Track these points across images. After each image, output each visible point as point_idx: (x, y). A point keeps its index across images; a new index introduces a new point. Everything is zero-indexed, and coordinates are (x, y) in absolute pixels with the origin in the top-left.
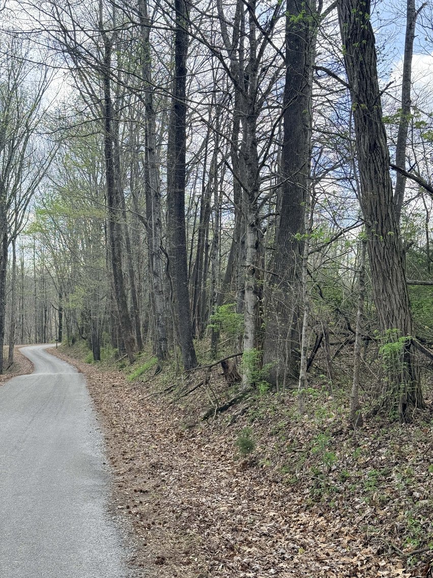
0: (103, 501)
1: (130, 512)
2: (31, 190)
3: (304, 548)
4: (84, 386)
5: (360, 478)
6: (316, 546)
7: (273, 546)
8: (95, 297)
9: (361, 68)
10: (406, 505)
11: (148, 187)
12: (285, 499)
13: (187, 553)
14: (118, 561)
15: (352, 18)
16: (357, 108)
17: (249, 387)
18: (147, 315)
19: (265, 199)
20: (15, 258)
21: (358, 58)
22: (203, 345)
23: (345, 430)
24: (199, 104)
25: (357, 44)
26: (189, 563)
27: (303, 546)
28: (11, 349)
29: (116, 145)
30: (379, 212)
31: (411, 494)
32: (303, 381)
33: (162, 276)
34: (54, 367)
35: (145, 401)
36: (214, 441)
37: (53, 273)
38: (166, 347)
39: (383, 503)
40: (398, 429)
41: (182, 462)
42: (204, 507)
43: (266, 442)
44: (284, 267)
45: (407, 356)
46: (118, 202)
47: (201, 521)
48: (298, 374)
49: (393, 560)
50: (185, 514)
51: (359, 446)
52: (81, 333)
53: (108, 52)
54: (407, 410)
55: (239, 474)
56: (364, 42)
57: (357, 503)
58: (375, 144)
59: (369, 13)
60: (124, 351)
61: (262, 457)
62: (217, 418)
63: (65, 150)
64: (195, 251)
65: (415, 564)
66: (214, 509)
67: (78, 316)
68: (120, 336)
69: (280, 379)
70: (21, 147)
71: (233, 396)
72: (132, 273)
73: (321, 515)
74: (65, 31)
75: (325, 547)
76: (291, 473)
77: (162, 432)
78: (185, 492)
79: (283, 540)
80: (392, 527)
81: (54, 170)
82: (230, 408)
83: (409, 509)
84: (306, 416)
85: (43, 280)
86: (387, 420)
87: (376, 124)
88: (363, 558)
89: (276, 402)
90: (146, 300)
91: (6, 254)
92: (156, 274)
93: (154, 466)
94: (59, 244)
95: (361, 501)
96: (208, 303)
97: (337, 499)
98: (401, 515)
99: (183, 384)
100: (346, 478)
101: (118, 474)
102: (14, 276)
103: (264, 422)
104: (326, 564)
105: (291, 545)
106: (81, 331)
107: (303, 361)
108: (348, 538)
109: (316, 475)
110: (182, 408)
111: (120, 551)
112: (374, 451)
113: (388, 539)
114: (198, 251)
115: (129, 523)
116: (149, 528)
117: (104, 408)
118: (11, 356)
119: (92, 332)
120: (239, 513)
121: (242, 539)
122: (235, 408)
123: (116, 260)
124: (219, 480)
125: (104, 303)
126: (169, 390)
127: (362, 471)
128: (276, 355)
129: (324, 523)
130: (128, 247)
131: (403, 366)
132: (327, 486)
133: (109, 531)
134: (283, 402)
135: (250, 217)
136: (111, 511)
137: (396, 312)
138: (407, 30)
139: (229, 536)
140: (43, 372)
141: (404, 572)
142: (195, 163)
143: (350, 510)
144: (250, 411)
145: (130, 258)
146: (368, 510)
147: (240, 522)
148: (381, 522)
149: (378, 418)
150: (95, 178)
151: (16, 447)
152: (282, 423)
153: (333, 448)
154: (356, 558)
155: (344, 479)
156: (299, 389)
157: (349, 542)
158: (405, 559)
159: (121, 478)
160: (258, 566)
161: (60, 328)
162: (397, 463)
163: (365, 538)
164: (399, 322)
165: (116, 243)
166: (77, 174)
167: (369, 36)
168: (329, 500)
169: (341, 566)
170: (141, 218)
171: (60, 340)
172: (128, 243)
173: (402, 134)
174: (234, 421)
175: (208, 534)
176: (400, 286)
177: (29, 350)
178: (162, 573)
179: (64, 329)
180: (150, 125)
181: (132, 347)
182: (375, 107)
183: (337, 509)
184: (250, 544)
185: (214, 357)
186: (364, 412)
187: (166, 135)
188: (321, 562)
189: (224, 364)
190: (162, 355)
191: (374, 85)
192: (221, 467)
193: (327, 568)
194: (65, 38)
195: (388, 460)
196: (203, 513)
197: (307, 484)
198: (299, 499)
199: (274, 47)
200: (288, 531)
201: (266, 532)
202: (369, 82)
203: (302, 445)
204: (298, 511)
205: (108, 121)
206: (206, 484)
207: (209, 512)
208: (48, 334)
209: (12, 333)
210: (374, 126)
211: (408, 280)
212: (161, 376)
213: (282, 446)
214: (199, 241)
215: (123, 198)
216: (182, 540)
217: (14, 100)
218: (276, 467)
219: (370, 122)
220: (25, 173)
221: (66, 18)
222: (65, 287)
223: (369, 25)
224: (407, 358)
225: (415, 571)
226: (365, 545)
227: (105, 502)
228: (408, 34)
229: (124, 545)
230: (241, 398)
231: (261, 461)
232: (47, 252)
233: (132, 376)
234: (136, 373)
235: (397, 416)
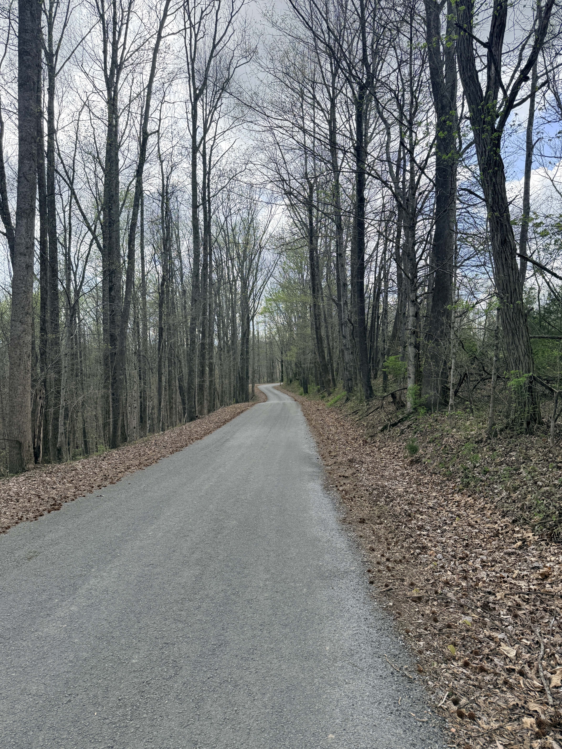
0: (320, 482)
1: (338, 490)
2: (263, 286)
3: (459, 517)
4: (300, 409)
5: (497, 472)
6: (468, 516)
7: (437, 515)
8: (304, 353)
9: (494, 187)
10: (532, 491)
11: (338, 279)
12: (443, 485)
13: (379, 517)
14: (335, 519)
15: (487, 154)
16: (492, 216)
17: (412, 411)
18: (338, 364)
19: (421, 283)
20: (254, 329)
21: (491, 180)
22: (377, 383)
23: (484, 440)
24: (372, 220)
25: (491, 171)
26: (381, 523)
27: (458, 516)
28: (253, 387)
29: (317, 253)
30: (509, 288)
31: (536, 483)
32: (452, 406)
33: (349, 338)
34: (279, 398)
35: (339, 420)
36: (389, 446)
37: (277, 338)
38: (352, 385)
39: (515, 489)
40: (524, 439)
41: (369, 459)
42: (387, 488)
43: (426, 447)
44: (437, 329)
45: (530, 388)
46: (318, 291)
47: (386, 497)
48: (448, 403)
49: (524, 527)
50: (375, 492)
51: (495, 450)
52: (295, 376)
53: (311, 192)
54: (531, 426)
55: (408, 467)
56: (496, 168)
57: (496, 489)
58: (505, 239)
59: (499, 148)
60: (324, 387)
61: (425, 457)
62: (390, 431)
63: (283, 259)
64: (369, 321)
65: (541, 530)
66: (394, 490)
67: (293, 365)
68: (321, 378)
69: (435, 405)
70: (256, 259)
71: (401, 417)
72: (328, 336)
73: (469, 496)
74: (283, 180)
75: (473, 517)
76: (446, 468)
77: (353, 439)
78: (373, 478)
79: (444, 512)
80: (523, 505)
81: (277, 273)
82: (399, 424)
83: (535, 493)
84: (454, 430)
85: (271, 343)
86: (515, 433)
87: (506, 225)
88: (502, 525)
89: (431, 420)
90: (336, 353)
91: (249, 328)
92: (344, 337)
93: (351, 461)
94: (280, 320)
95: (498, 487)
96: (379, 356)
97: (481, 485)
98: (529, 497)
99: (365, 408)
100: (487, 472)
101: (327, 465)
102: (254, 341)
103: (424, 434)
104: (476, 528)
105: (450, 515)
106: (295, 375)
107: (451, 392)
108: (490, 512)
109: (465, 470)
110: (365, 424)
111: (335, 513)
112: (506, 454)
113: (520, 512)
114: (372, 321)
115: (339, 496)
116: (352, 500)
117: (314, 423)
118: (253, 391)
119: (302, 375)
120: (412, 493)
121: (415, 510)
122: (402, 424)
123: (318, 329)
124: (395, 471)
125: (310, 356)
126: (356, 412)
127: (499, 467)
128: (431, 389)
129: (472, 501)
130: (325, 320)
131: (527, 394)
132: (473, 477)
133: (326, 501)
134: (436, 420)
135: (411, 296)
136: (326, 488)
137: (522, 358)
138: (527, 158)
139: (406, 507)
140: (273, 401)
141: (534, 535)
142: (368, 262)
143: (491, 493)
144: (414, 426)
145: (327, 327)
146: (504, 494)
147: (413, 499)
148: (514, 502)
149: (508, 431)
150: (303, 276)
151: (262, 447)
152: (437, 435)
153: (476, 451)
154: (497, 525)
155: (486, 472)
156: (449, 411)
157: (491, 514)
158: (533, 526)
159: (329, 468)
160: (429, 528)
161: (282, 373)
162: (524, 462)
163: (503, 512)
164: (524, 364)
165: (317, 318)
166: (291, 274)
167: (500, 164)
168: (475, 486)
169: (487, 530)
170: (334, 300)
171: (282, 380)
172: (325, 317)
173: (524, 232)
174: (402, 432)
175: (392, 506)
176: (525, 339)
177: (264, 387)
178: (364, 529)
179: (285, 374)
180: (340, 238)
181: (329, 385)
182: (505, 214)
183: (481, 492)
184: (421, 513)
185: (385, 391)
186: (498, 427)
187: (349, 244)
188: (472, 526)
189: (393, 395)
190: (350, 390)
191: (504, 198)
192: (395, 463)
193: (477, 531)
194: (283, 185)
195: (517, 460)
196: (387, 492)
197: (458, 475)
198: (453, 485)
199: (427, 177)
200: (447, 506)
201: (431, 506)
202: (500, 196)
203: (453, 449)
204: (453, 493)
205: (311, 237)
206: (387, 473)
207: (391, 491)
208: (274, 377)
209: (254, 377)
210: (504, 227)
211: (530, 336)
212: (349, 403)
213: (439, 450)
214: (373, 314)
215: (322, 288)
216: (375, 508)
217: (251, 228)
218: (435, 464)
219: (502, 225)
220: (259, 275)
221: (283, 171)
222: (285, 347)
223: (500, 156)
224: (530, 389)
225: (542, 535)
226: (503, 517)
227: (322, 483)
228: (527, 161)
229: (337, 509)
230: (406, 418)
231: (423, 460)
232: (272, 325)
233: (329, 403)
234: (332, 402)
235: (522, 430)
